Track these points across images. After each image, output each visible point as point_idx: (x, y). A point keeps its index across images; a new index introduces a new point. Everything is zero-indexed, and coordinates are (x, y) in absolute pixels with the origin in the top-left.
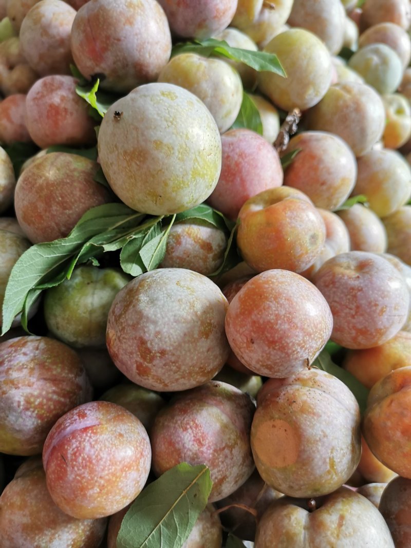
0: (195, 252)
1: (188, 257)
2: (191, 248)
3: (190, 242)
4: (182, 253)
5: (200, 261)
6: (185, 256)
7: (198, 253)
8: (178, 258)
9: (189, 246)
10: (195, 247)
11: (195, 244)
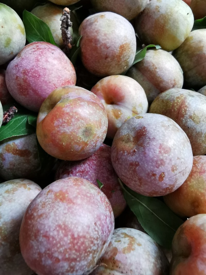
0: (18, 161)
1: (14, 166)
2: (13, 159)
3: (11, 156)
4: (9, 165)
5: (25, 164)
6: (12, 167)
7: (20, 160)
8: (8, 169)
9: (11, 159)
10: (16, 157)
11: (15, 156)
